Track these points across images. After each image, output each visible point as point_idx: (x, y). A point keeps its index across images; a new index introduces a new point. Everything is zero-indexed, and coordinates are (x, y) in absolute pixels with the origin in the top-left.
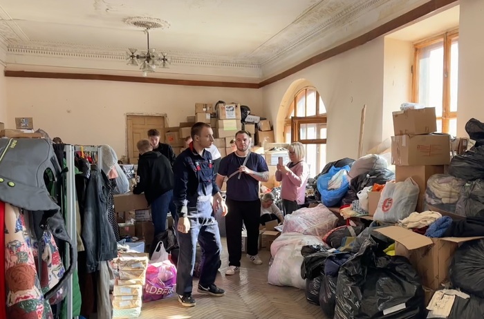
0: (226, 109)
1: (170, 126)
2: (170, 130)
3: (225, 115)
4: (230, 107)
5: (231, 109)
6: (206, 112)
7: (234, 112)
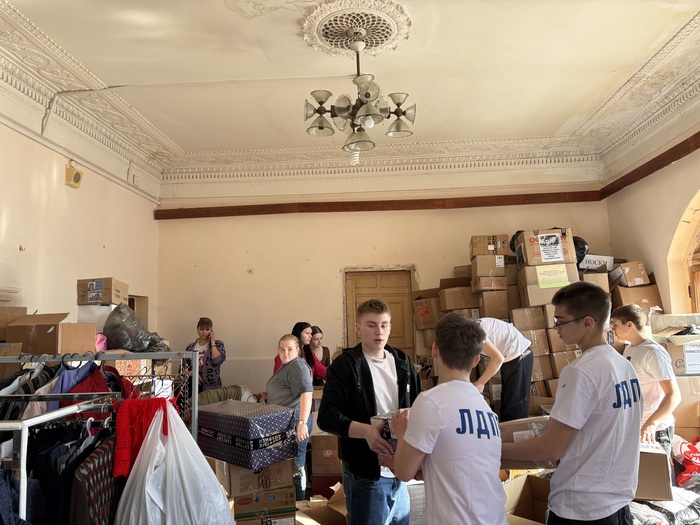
0: (541, 242)
1: (421, 289)
2: (421, 296)
3: (539, 254)
4: (549, 237)
5: (553, 240)
6: (495, 252)
7: (559, 247)
